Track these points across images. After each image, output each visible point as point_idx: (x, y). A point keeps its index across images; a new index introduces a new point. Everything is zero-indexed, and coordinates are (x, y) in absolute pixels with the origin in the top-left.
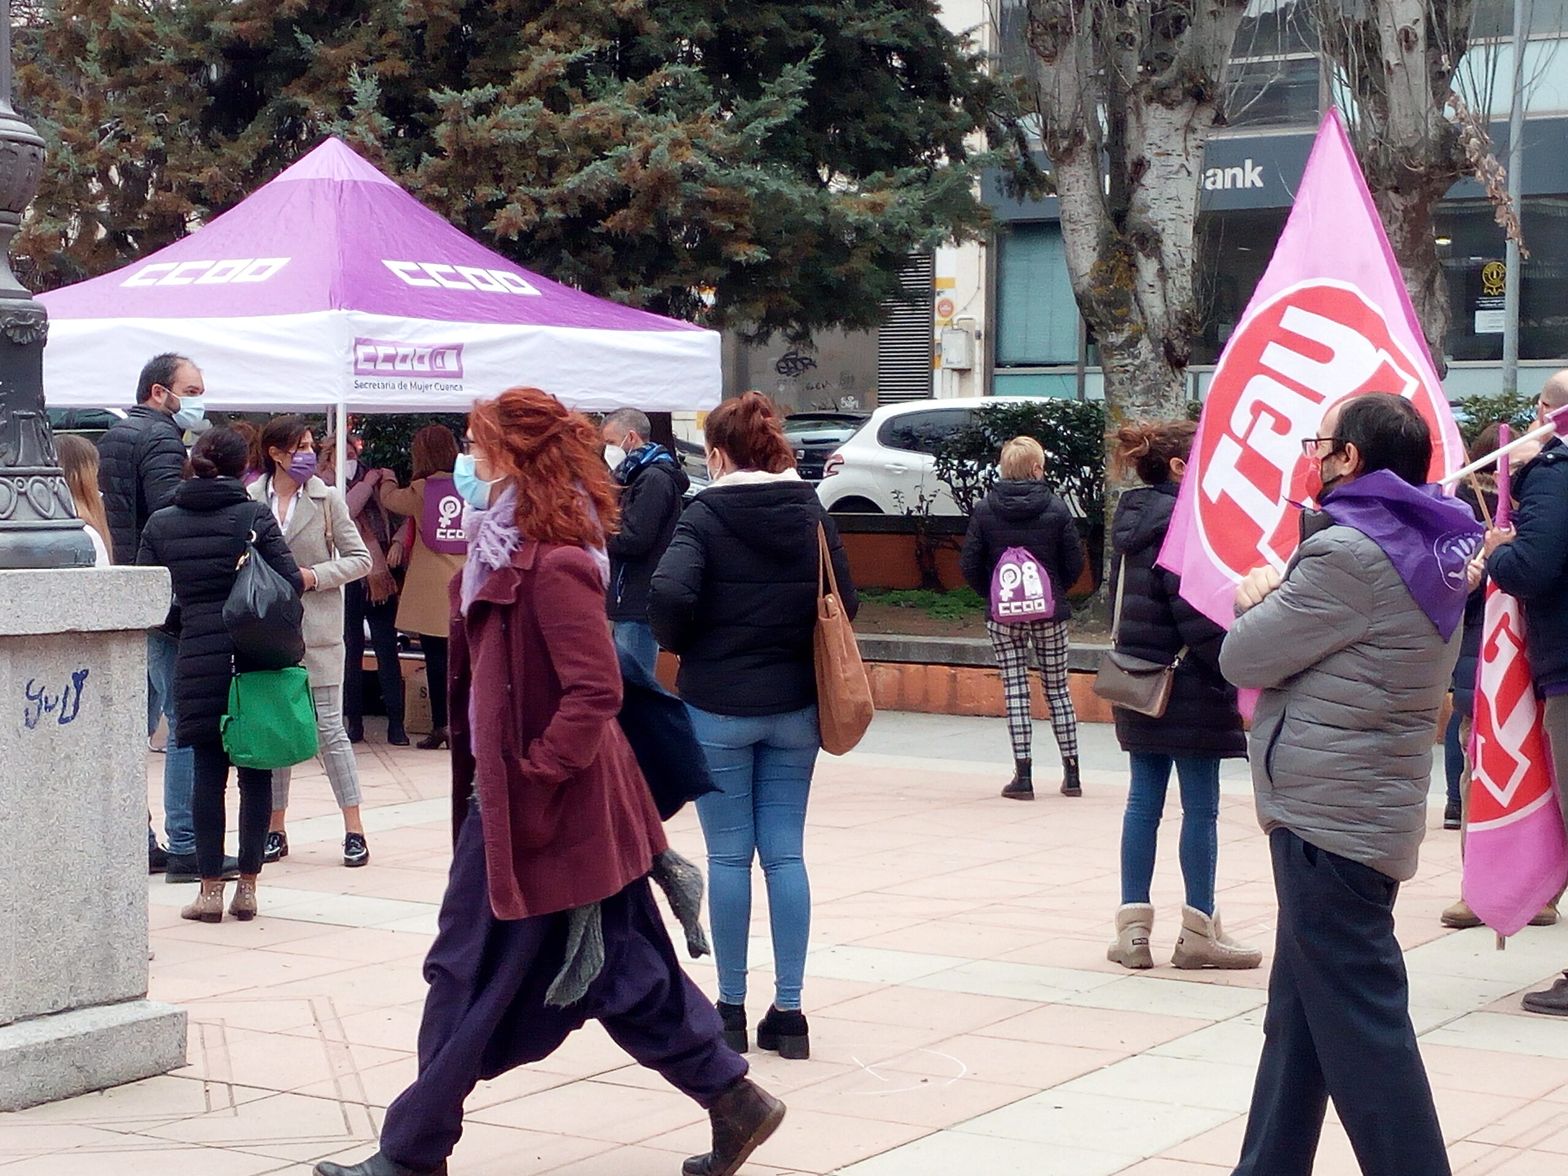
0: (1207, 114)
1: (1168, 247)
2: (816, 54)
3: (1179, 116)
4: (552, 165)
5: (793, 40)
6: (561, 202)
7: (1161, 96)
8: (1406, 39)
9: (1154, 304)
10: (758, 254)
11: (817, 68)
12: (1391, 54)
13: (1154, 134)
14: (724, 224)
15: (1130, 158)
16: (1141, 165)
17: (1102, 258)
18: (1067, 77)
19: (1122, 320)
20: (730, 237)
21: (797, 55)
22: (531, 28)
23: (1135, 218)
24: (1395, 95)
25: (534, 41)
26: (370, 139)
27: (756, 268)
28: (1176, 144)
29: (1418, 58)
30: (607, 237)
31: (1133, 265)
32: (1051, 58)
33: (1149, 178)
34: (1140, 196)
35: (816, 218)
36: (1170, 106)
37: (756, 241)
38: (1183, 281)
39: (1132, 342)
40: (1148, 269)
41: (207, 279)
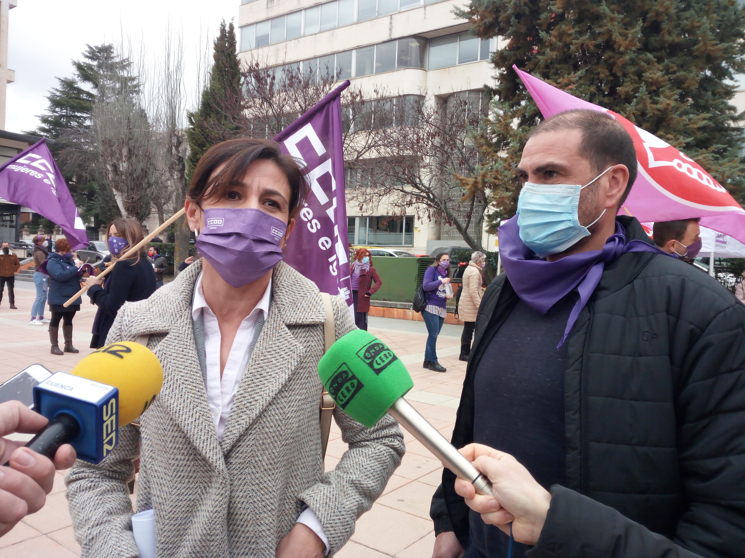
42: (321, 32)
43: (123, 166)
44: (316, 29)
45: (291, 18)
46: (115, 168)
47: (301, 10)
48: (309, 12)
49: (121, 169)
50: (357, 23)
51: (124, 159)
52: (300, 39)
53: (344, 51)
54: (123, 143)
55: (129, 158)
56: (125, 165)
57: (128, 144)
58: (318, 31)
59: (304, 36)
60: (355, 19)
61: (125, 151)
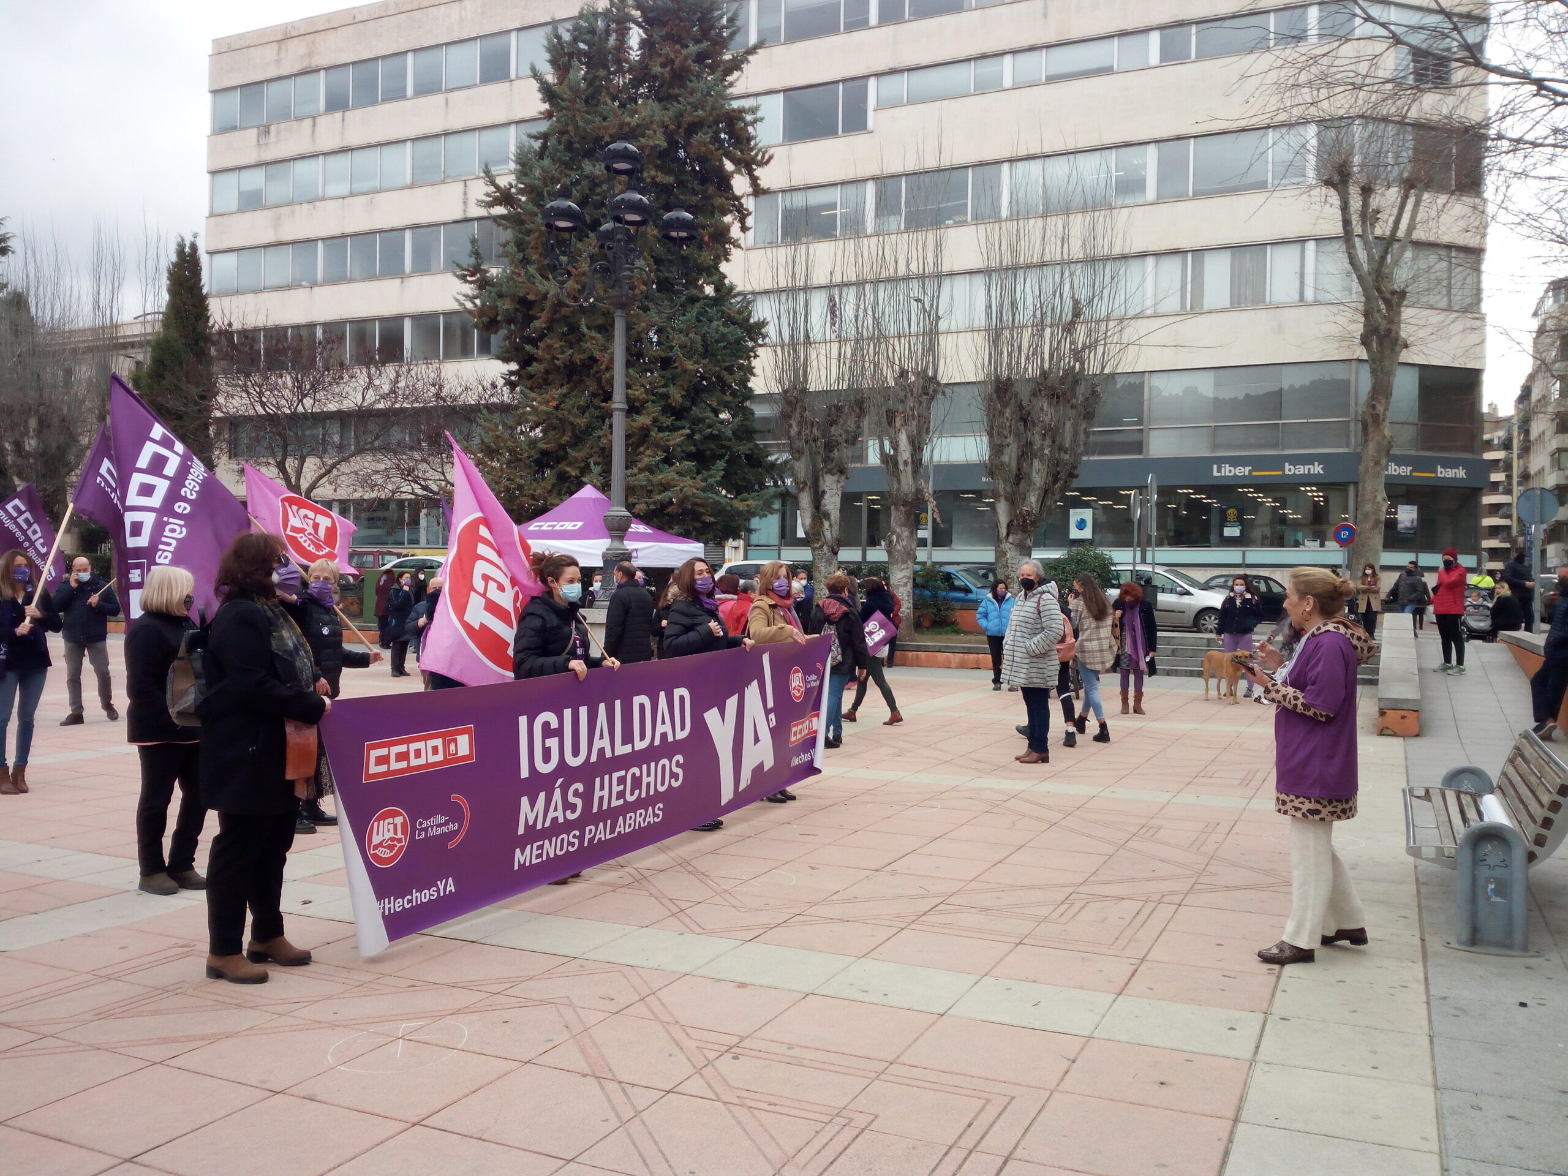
0: (843, 477)
1: (832, 518)
2: (727, 458)
3: (835, 478)
4: (651, 492)
5: (719, 452)
6: (654, 503)
7: (830, 472)
8: (906, 463)
9: (828, 535)
10: (712, 519)
11: (727, 462)
12: (901, 467)
13: (828, 483)
14: (702, 510)
15: (820, 490)
16: (824, 492)
17: (813, 520)
18: (802, 466)
19: (818, 540)
20: (703, 514)
21: (721, 457)
22: (642, 449)
23: (823, 508)
24: (903, 478)
25: (643, 453)
26: (598, 484)
27: (711, 524)
28: (834, 486)
29: (909, 469)
30: (668, 514)
31: (822, 523)
32: (798, 460)
33: (827, 496)
34: (824, 502)
35: (729, 508)
36: (833, 475)
37: (710, 515)
38: (836, 528)
39: (822, 547)
40: (826, 524)
41: (557, 528)
42: (352, 195)
43: (31, 444)
44: (343, 189)
45: (300, 167)
46: (18, 447)
47: (318, 155)
48: (331, 160)
49: (27, 448)
50: (412, 186)
51: (31, 434)
52: (318, 204)
53: (392, 230)
54: (30, 411)
55: (39, 432)
56: (33, 442)
57: (37, 412)
58: (346, 192)
59: (324, 199)
60: (408, 180)
61: (33, 423)
